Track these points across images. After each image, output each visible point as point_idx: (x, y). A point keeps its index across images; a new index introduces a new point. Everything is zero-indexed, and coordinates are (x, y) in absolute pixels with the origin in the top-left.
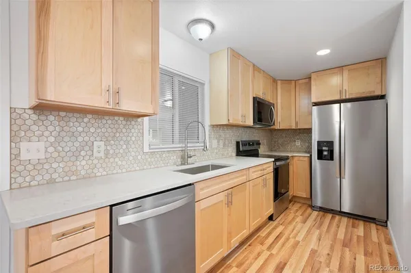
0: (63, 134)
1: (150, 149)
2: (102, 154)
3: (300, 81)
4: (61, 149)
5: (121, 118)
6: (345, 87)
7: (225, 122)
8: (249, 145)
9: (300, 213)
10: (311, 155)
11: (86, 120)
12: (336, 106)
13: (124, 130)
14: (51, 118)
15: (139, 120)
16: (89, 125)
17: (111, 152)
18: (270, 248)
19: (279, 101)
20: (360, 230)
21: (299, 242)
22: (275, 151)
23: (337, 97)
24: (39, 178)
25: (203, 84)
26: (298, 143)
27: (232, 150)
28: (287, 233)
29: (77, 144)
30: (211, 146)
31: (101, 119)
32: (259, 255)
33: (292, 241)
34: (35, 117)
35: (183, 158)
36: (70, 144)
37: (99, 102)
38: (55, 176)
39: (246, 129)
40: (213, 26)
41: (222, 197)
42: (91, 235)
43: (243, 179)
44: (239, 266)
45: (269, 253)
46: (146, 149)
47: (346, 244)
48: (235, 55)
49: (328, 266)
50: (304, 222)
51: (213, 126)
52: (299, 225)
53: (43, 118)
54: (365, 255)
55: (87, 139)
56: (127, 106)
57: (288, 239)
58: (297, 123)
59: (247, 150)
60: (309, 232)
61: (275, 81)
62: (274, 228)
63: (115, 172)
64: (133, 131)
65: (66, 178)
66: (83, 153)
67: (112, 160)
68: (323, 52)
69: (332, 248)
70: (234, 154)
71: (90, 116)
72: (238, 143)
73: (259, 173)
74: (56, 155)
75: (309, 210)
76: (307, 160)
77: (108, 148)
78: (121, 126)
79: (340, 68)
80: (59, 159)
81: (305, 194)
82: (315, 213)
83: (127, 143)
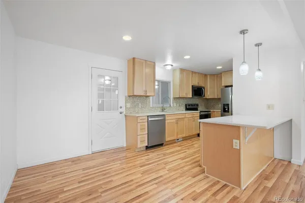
0: (133, 101)
1: (152, 106)
2: (140, 107)
4: (133, 105)
5: (145, 97)
8: (192, 105)
11: (137, 98)
13: (145, 100)
14: (131, 98)
15: (149, 97)
17: (142, 106)
19: (208, 85)
24: (129, 112)
27: (183, 108)
30: (173, 106)
31: (140, 97)
34: (128, 97)
35: (162, 109)
37: (142, 94)
38: (132, 111)
40: (172, 65)
41: (174, 120)
42: (145, 121)
43: (183, 117)
48: (183, 71)
51: (174, 98)
55: (137, 103)
56: (148, 95)
59: (190, 108)
61: (206, 75)
64: (147, 100)
66: (137, 106)
67: (142, 109)
72: (186, 105)
73: (191, 116)
76: (220, 112)
80: (132, 108)
83: (146, 104)
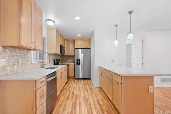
0: (10, 56)
1: (33, 62)
2: (21, 64)
3: (71, 41)
4: (10, 62)
5: (26, 51)
6: (83, 45)
7: (54, 53)
8: (57, 61)
9: (72, 81)
10: (75, 64)
11: (16, 51)
12: (80, 50)
13: (26, 55)
14: (7, 50)
15: (30, 51)
16: (17, 53)
17: (23, 63)
18: (69, 90)
19: (65, 46)
20: (86, 81)
21: (75, 87)
22: (63, 63)
23: (81, 47)
24: (4, 73)
25: (46, 39)
26: (70, 60)
28: (71, 86)
29: (14, 60)
31: (20, 51)
32: (67, 92)
33: (73, 87)
34: (2, 49)
36: (12, 60)
38: (8, 72)
39: (57, 56)
40: (54, 22)
43: (62, 70)
44: (63, 95)
45: (69, 91)
46: (32, 62)
47: (85, 84)
48: (57, 31)
49: (82, 89)
50: (75, 82)
52: (74, 83)
53: (5, 50)
54: (88, 85)
55: (17, 58)
57: (72, 87)
58: (70, 54)
60: (76, 84)
61: (64, 39)
62: (68, 85)
63: (24, 70)
64: (29, 55)
65: (11, 73)
66: (16, 63)
67: (23, 66)
68: (79, 35)
69: (82, 86)
70: (53, 64)
71: (17, 49)
72: (54, 60)
74: (8, 64)
75: (74, 80)
76: (74, 65)
77: (22, 62)
78: (26, 54)
79: (82, 39)
80: (9, 66)
81: (73, 76)
82: (76, 80)
83: (27, 60)
